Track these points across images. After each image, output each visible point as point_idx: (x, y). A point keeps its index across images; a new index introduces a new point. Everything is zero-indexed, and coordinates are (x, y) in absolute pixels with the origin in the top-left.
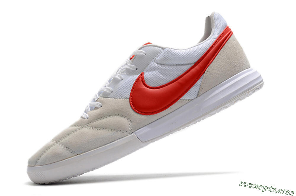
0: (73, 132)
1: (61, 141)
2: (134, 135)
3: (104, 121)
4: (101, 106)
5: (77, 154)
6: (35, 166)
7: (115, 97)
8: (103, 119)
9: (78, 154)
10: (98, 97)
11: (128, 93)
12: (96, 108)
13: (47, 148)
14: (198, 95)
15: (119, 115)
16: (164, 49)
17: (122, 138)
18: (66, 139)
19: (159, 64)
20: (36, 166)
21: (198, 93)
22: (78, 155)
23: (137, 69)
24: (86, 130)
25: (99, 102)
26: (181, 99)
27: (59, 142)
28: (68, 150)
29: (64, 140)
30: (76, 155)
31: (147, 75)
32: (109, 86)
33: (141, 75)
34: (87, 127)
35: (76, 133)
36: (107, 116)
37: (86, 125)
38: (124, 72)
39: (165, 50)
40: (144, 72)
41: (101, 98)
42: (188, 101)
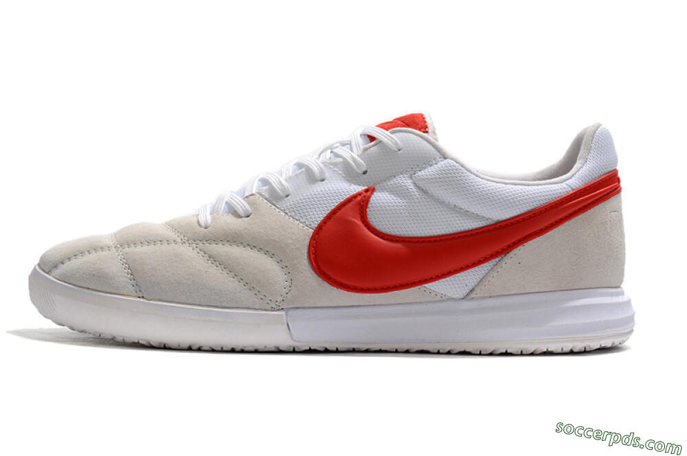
0: (161, 241)
1: (127, 250)
2: (282, 315)
3: (235, 252)
4: (248, 216)
5: (141, 295)
6: (48, 273)
7: (287, 211)
8: (238, 246)
9: (145, 296)
10: (254, 192)
11: (318, 217)
12: (236, 214)
13: (93, 247)
14: (468, 294)
15: (272, 256)
16: (445, 158)
17: (255, 309)
18: (139, 249)
19: (418, 187)
20: (50, 275)
21: (472, 291)
22: (143, 297)
23: (365, 173)
24: (188, 251)
25: (249, 204)
26: (426, 285)
27: (121, 249)
28: (129, 276)
29: (132, 249)
30: (139, 297)
31: (378, 198)
32: (289, 179)
33: (367, 191)
34: (195, 245)
35: (165, 247)
36: (248, 245)
37: (195, 241)
38: (335, 164)
39: (445, 161)
40: (377, 187)
41: (258, 196)
42: (438, 298)
